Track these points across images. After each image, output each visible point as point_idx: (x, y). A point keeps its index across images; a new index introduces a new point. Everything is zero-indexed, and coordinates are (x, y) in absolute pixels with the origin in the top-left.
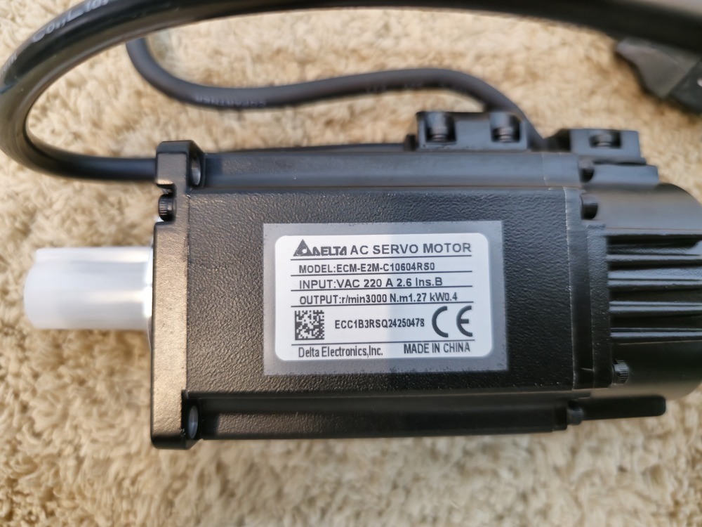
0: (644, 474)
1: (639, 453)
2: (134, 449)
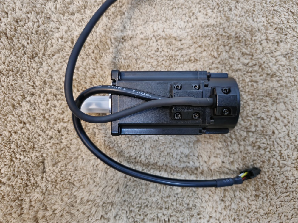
0: (229, 163)
1: (228, 158)
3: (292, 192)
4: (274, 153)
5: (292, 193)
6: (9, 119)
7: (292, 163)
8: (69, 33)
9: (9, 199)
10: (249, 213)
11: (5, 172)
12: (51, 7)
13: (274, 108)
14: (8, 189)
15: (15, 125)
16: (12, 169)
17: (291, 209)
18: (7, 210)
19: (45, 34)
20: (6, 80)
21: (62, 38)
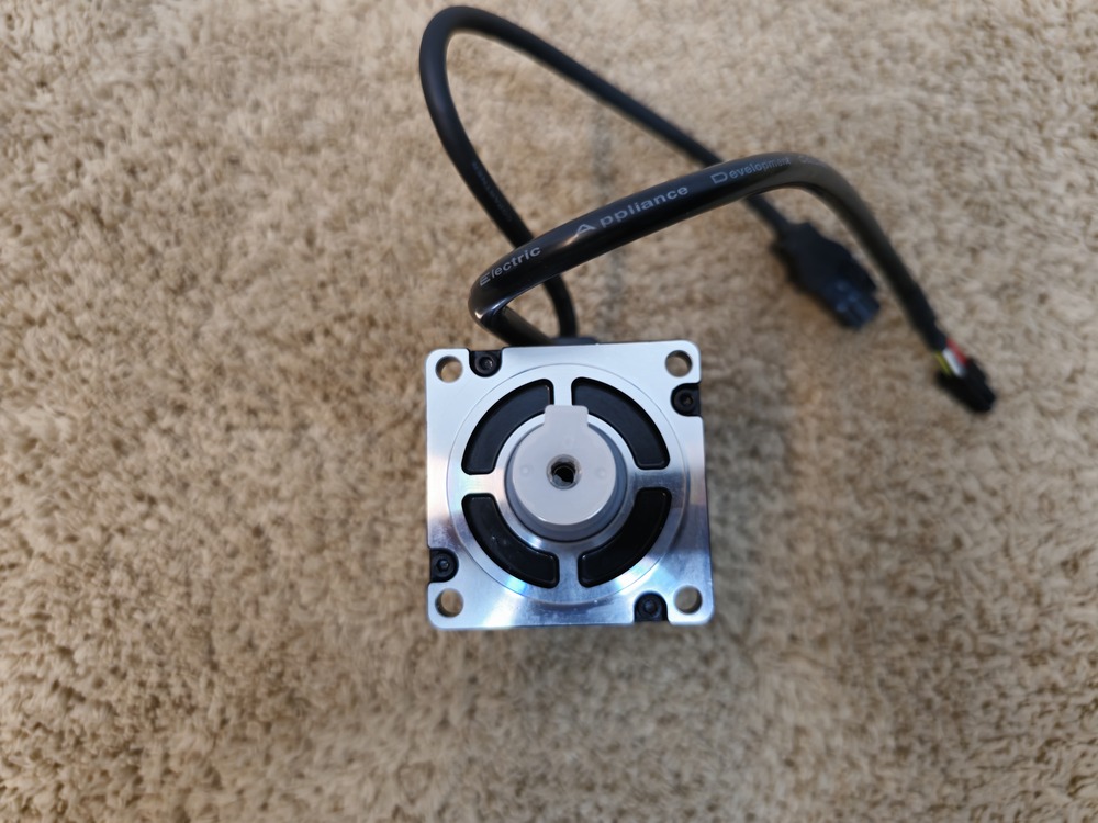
0: (812, 642)
1: (808, 623)
2: (382, 617)
3: (1019, 738)
4: (960, 610)
5: (1015, 742)
6: (104, 486)
7: (1018, 644)
8: (300, 212)
9: (98, 749)
10: (874, 804)
11: (86, 659)
12: (243, 128)
13: (960, 462)
14: (95, 714)
15: (121, 508)
16: (111, 650)
17: (1012, 794)
18: (90, 785)
19: (224, 216)
20: (95, 363)
21: (276, 227)
